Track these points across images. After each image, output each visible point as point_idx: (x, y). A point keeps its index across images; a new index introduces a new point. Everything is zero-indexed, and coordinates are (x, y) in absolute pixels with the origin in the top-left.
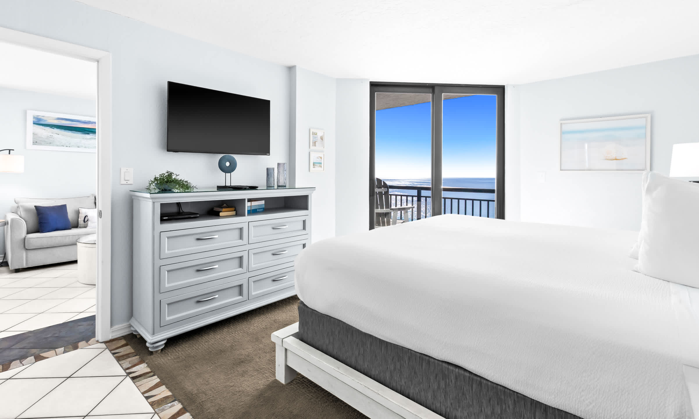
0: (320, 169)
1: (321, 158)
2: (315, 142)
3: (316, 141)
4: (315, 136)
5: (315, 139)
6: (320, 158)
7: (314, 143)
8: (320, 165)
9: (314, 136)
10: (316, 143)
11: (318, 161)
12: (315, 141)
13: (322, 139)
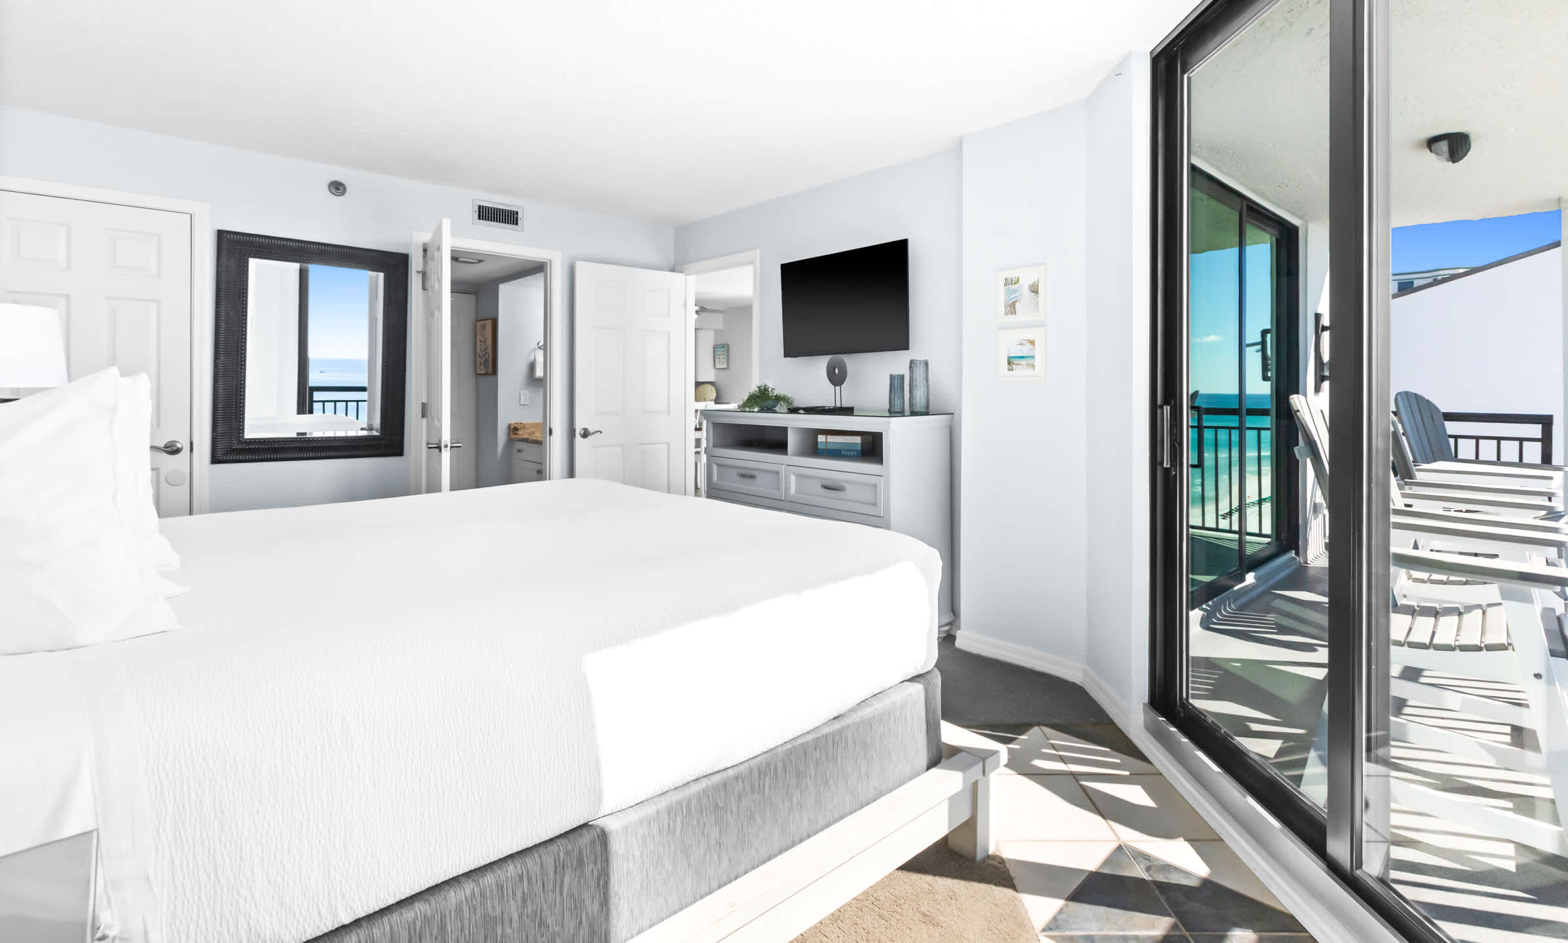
0: (1029, 372)
1: (1032, 343)
2: (1014, 303)
3: (1016, 301)
4: (1013, 287)
5: (1012, 296)
6: (1028, 344)
7: (1010, 306)
8: (1030, 362)
9: (1008, 289)
10: (1018, 305)
11: (1025, 350)
12: (1014, 300)
13: (1035, 290)
